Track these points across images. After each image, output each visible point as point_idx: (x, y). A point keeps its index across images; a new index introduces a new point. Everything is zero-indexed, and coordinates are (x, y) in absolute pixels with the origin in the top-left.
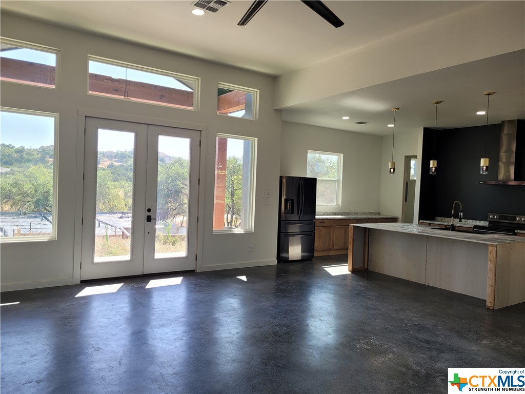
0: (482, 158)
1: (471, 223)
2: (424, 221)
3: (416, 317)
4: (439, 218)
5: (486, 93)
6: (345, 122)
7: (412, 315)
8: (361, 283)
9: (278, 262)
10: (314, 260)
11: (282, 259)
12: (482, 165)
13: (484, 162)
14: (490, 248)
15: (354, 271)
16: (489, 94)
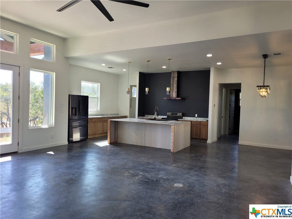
0: (168, 87)
1: (160, 117)
2: (140, 117)
3: (145, 160)
4: (146, 115)
5: (168, 59)
6: (103, 67)
7: (143, 159)
8: (116, 148)
9: (68, 143)
10: (88, 140)
11: (70, 141)
12: (167, 90)
13: (168, 89)
14: (172, 126)
15: (111, 143)
16: (169, 60)
